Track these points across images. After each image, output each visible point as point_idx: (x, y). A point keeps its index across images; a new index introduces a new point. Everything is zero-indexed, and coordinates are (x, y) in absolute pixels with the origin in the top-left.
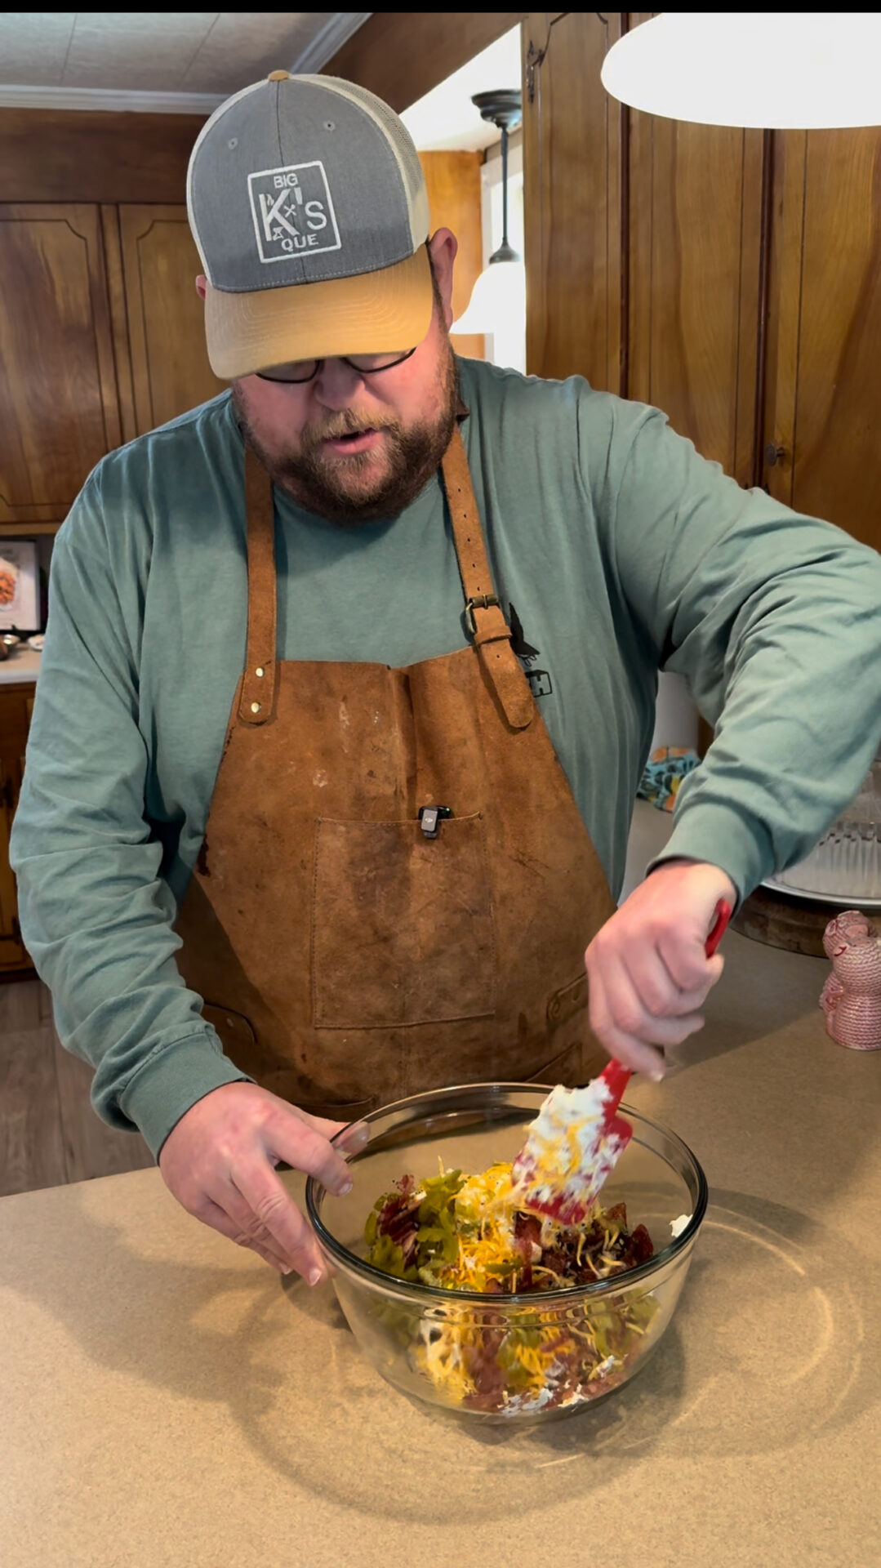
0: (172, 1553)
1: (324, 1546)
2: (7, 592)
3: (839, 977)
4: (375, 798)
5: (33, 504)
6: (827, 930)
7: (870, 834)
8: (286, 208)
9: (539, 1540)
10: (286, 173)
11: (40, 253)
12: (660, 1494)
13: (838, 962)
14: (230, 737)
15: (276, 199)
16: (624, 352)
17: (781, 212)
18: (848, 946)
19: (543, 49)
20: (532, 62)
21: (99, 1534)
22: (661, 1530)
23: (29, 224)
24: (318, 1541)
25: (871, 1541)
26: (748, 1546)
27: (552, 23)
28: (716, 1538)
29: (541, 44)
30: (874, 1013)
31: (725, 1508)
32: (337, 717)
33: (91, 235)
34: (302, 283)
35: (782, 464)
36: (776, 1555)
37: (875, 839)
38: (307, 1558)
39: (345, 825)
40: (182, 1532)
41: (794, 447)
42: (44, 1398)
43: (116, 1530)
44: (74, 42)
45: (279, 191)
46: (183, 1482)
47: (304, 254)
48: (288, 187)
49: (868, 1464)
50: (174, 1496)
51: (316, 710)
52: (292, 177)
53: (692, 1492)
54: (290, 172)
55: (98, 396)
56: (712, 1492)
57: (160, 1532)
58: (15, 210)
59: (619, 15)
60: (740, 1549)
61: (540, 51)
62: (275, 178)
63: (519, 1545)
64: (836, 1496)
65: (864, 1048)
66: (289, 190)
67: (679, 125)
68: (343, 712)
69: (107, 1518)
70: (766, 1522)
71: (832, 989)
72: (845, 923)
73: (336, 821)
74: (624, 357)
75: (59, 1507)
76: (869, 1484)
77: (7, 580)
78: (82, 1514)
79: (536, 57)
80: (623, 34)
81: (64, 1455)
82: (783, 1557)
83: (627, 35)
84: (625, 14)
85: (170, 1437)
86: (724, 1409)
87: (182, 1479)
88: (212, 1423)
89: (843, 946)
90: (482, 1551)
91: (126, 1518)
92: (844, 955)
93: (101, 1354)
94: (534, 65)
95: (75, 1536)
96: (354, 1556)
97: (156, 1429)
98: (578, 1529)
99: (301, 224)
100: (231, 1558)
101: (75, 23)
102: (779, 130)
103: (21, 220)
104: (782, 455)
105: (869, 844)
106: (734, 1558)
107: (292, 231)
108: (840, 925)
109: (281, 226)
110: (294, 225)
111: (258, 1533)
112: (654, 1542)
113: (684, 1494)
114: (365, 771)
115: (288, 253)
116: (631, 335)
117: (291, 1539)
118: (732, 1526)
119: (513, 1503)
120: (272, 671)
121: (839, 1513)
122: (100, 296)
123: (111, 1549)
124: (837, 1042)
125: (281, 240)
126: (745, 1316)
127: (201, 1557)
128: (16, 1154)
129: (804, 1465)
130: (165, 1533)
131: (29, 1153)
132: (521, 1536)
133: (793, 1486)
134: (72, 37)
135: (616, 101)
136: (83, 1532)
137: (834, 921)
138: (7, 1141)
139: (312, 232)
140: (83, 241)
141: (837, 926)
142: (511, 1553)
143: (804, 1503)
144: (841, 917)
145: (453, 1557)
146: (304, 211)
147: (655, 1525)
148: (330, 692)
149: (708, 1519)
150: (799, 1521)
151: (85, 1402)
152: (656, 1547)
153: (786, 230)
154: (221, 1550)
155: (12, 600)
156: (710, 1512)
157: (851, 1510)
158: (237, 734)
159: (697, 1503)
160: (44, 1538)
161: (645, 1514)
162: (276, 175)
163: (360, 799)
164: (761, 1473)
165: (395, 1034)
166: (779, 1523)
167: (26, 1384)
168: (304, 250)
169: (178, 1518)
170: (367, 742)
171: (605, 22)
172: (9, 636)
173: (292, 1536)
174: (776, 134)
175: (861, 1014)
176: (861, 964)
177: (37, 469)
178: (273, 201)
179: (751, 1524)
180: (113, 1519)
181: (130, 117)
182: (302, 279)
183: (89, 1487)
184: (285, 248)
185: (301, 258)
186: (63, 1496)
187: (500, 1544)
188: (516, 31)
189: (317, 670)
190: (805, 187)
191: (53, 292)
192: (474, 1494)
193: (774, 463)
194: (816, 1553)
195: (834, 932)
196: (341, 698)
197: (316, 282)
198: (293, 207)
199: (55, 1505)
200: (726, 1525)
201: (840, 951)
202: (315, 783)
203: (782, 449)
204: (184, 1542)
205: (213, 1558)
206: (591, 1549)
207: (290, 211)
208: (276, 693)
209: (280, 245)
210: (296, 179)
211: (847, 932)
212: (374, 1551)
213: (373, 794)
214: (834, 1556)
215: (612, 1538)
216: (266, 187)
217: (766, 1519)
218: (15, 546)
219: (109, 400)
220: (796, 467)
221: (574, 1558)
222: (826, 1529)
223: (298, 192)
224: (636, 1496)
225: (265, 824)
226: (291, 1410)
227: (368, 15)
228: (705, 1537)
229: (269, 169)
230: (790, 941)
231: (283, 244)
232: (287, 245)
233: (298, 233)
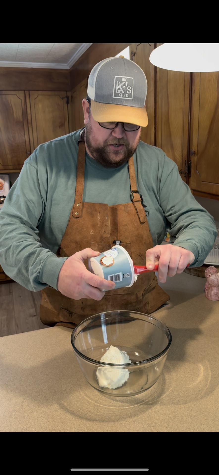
0: (43, 426)
1: (80, 424)
2: (2, 187)
3: (208, 283)
4: (106, 238)
5: (8, 165)
6: (206, 271)
7: (216, 247)
8: (123, 86)
9: (134, 422)
10: (125, 78)
11: (10, 103)
12: (164, 411)
13: (208, 278)
14: (70, 220)
15: (121, 83)
16: (155, 128)
17: (194, 92)
18: (211, 275)
19: (135, 52)
20: (132, 56)
21: (25, 421)
22: (164, 420)
23: (7, 96)
24: (79, 423)
25: (217, 423)
26: (186, 424)
27: (137, 46)
28: (178, 422)
29: (134, 51)
30: (217, 292)
31: (180, 414)
32: (97, 217)
33: (23, 98)
34: (122, 105)
35: (194, 155)
36: (193, 426)
37: (218, 248)
38: (76, 427)
39: (98, 244)
40: (45, 420)
41: (197, 151)
42: (11, 387)
43: (29, 420)
44: (18, 50)
45: (122, 82)
46: (45, 408)
47: (124, 98)
48: (125, 81)
49: (216, 403)
50: (43, 411)
51: (92, 215)
52: (126, 79)
53: (172, 410)
54: (126, 78)
55: (24, 138)
56: (177, 410)
57: (40, 420)
58: (4, 92)
59: (154, 44)
60: (184, 425)
61: (134, 53)
62: (122, 78)
63: (129, 424)
64: (208, 411)
65: (215, 300)
66: (125, 82)
67: (169, 71)
68: (99, 216)
69: (26, 417)
70: (190, 418)
71: (207, 286)
72: (210, 269)
73: (95, 243)
74: (155, 129)
75: (15, 414)
76: (216, 408)
77: (2, 184)
78: (20, 416)
79: (133, 54)
80: (155, 49)
81: (16, 401)
82: (195, 426)
83: (156, 49)
84: (155, 44)
85: (42, 397)
86: (180, 390)
87: (45, 407)
88: (53, 393)
89: (209, 275)
90: (120, 425)
91: (31, 417)
92: (210, 277)
93: (25, 376)
94: (133, 56)
95: (19, 421)
96: (88, 426)
97: (39, 395)
98: (144, 419)
99: (126, 91)
100: (57, 427)
101: (18, 46)
102: (194, 72)
103: (5, 95)
104: (194, 153)
105: (216, 250)
106: (182, 427)
107: (123, 92)
108: (209, 270)
109: (120, 90)
110: (124, 91)
111: (64, 421)
112: (163, 423)
113: (170, 411)
114: (103, 231)
115: (120, 97)
116: (157, 124)
117: (72, 422)
118: (182, 419)
119: (127, 413)
120: (81, 205)
121: (208, 416)
122: (25, 114)
123: (28, 425)
124: (208, 299)
125: (120, 93)
126: (185, 367)
127: (50, 427)
128: (4, 327)
129: (200, 404)
130: (41, 420)
131: (7, 326)
132: (129, 421)
133: (197, 409)
134: (18, 49)
135: (153, 65)
136: (21, 420)
137: (207, 269)
138: (2, 323)
139: (127, 93)
140: (20, 100)
141: (208, 270)
142: (127, 426)
143: (200, 413)
144: (209, 268)
145: (113, 427)
146: (127, 88)
147: (163, 419)
148: (96, 211)
149: (176, 417)
150: (199, 418)
151: (21, 388)
152: (163, 424)
153: (195, 97)
154: (55, 425)
155: (3, 189)
156: (176, 415)
157: (212, 415)
158: (71, 220)
159: (173, 413)
160: (11, 422)
161: (160, 416)
162: (123, 78)
163: (102, 238)
164: (189, 406)
165: (106, 297)
166: (194, 418)
167: (6, 384)
168: (124, 97)
169: (44, 417)
170: (104, 224)
171: (150, 45)
172: (2, 198)
173: (72, 421)
174: (193, 73)
175: (214, 292)
176: (214, 279)
177: (9, 157)
178: (120, 84)
179: (187, 418)
180: (28, 417)
181: (32, 69)
182: (122, 104)
183: (22, 409)
184: (120, 95)
185: (123, 99)
186: (16, 411)
187: (124, 423)
188: (128, 48)
189: (93, 205)
190: (200, 87)
191: (13, 112)
192: (118, 411)
193: (193, 155)
194: (203, 426)
195: (207, 271)
196: (98, 212)
197: (125, 105)
198: (125, 86)
199: (14, 414)
200: (181, 418)
201: (209, 276)
202: (90, 233)
203: (194, 151)
204: (46, 423)
205: (53, 427)
206: (147, 425)
207: (124, 87)
208: (82, 210)
209: (119, 94)
210: (127, 80)
211: (210, 271)
212: (93, 425)
213: (105, 237)
214: (207, 426)
215: (152, 422)
216: (120, 80)
217: (190, 417)
218: (4, 176)
219: (27, 139)
220: (198, 156)
221: (142, 427)
222: (206, 420)
223: (127, 83)
224: (158, 411)
225: (77, 243)
226: (72, 390)
227: (91, 44)
228: (175, 422)
229: (121, 76)
230: (196, 273)
231: (120, 94)
232: (121, 95)
233: (124, 93)
